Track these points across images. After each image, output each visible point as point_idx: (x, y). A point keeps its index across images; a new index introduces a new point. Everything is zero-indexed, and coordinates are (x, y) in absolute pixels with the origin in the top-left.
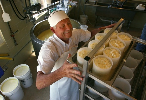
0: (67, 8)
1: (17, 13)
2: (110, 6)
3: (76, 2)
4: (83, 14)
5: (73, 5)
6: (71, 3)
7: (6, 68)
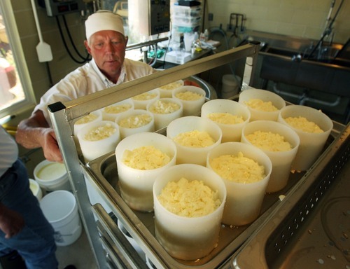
0: (190, 52)
1: (71, 48)
2: (299, 56)
3: (216, 43)
4: (230, 73)
5: (205, 47)
6: (204, 43)
7: (25, 159)
